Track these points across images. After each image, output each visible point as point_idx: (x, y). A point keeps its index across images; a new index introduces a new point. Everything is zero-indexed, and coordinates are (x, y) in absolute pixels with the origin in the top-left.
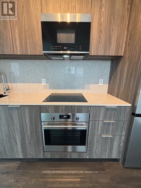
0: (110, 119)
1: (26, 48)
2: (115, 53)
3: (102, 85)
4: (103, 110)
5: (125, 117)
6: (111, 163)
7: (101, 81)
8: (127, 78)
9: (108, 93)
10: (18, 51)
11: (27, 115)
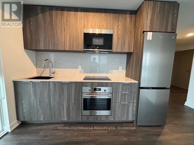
0: (126, 91)
1: (73, 47)
2: (128, 50)
3: (121, 70)
4: (121, 85)
5: (135, 90)
6: (128, 124)
7: (121, 67)
8: (135, 65)
9: (126, 76)
10: (67, 48)
11: (73, 88)
